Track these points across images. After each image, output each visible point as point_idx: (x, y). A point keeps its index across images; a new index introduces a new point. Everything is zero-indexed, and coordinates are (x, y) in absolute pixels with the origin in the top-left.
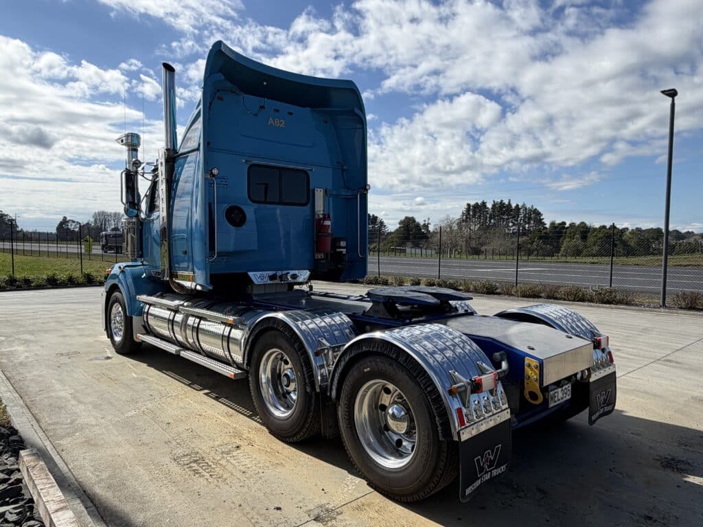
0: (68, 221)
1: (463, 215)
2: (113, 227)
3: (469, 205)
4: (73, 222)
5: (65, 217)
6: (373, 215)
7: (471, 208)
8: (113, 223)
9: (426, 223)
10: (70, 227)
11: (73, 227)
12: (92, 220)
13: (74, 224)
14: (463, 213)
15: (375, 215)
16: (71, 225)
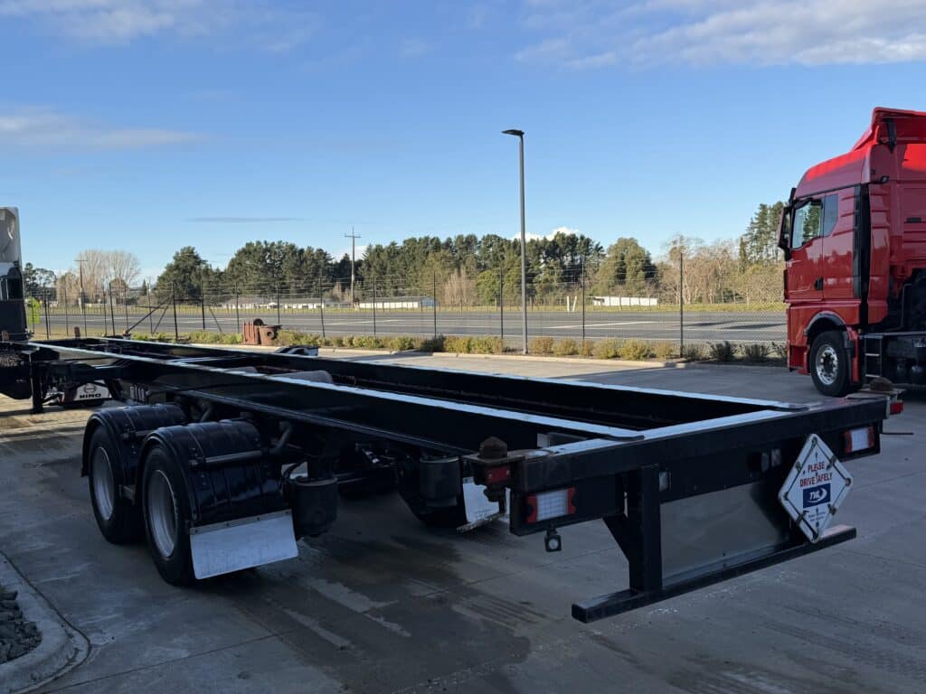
0: (34, 271)
1: (752, 228)
2: (113, 278)
3: (763, 207)
4: (43, 271)
5: (29, 264)
6: (582, 238)
7: (769, 212)
8: (112, 271)
9: (678, 245)
10: (39, 282)
11: (43, 281)
12: (76, 267)
13: (46, 276)
14: (752, 223)
15: (586, 237)
16: (41, 278)
